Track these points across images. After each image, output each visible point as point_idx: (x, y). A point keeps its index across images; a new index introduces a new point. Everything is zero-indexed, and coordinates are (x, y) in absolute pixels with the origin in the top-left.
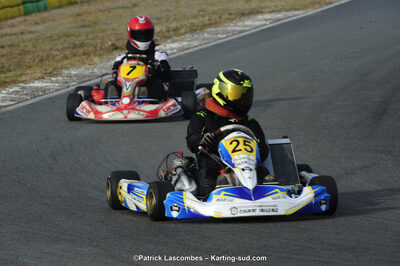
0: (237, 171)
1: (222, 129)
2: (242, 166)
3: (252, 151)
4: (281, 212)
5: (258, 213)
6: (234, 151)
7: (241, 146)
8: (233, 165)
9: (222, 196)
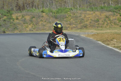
0: (60, 46)
1: (56, 36)
2: (61, 45)
3: (64, 41)
4: (71, 56)
5: (65, 56)
6: (59, 41)
7: (61, 40)
8: (59, 44)
9: (56, 52)
